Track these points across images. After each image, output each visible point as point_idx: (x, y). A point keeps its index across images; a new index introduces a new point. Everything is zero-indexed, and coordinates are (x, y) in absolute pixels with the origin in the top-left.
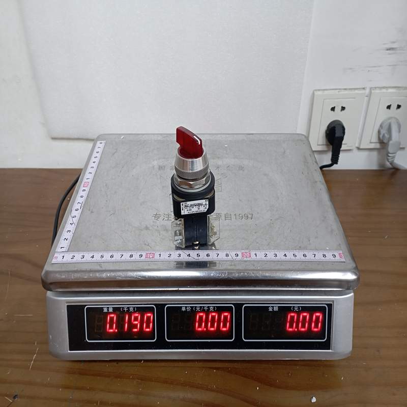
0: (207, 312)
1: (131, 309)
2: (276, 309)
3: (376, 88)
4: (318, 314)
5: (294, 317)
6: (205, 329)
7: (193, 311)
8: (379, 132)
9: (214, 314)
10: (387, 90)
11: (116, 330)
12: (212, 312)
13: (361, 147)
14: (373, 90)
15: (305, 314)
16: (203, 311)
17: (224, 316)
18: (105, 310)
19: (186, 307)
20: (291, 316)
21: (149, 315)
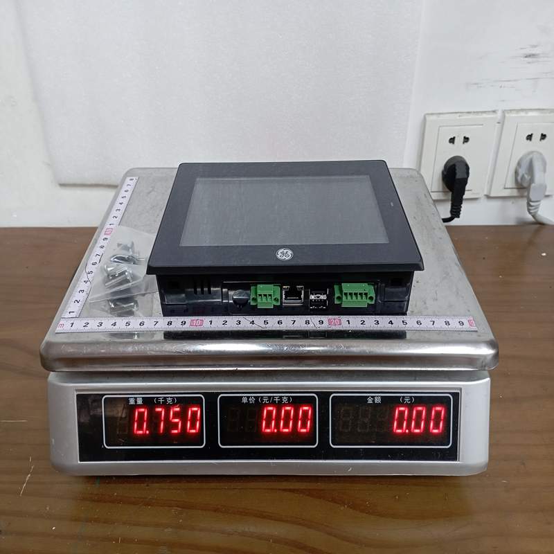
0: (279, 405)
1: (169, 401)
2: (378, 400)
3: (511, 110)
4: (438, 409)
5: (404, 412)
6: (276, 431)
7: (259, 404)
8: (516, 173)
9: (288, 408)
10: (526, 113)
11: (148, 432)
12: (285, 405)
13: (492, 195)
14: (508, 113)
15: (420, 408)
16: (273, 403)
17: (303, 411)
18: (132, 402)
19: (248, 397)
20: (400, 412)
21: (195, 409)
